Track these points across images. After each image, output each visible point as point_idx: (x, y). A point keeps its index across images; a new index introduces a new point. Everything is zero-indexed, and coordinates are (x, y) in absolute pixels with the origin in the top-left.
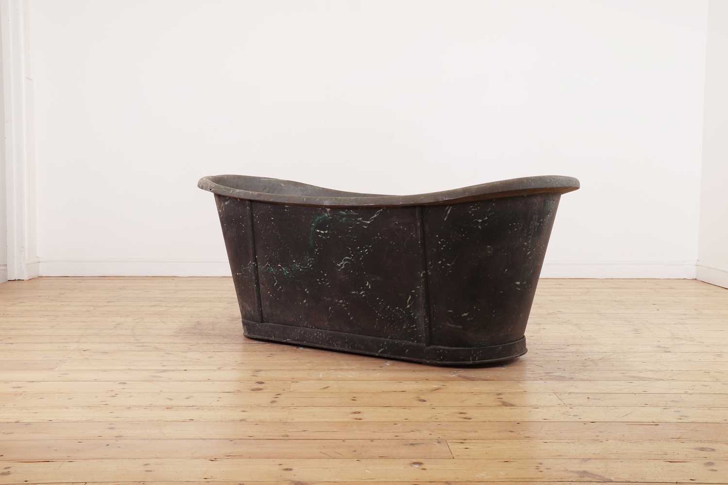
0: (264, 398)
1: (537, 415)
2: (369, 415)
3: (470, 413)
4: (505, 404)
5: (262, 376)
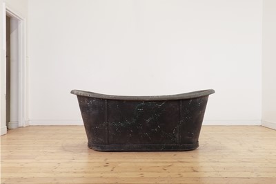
0: (108, 169)
1: (206, 175)
2: (146, 175)
3: (182, 174)
4: (195, 171)
5: (108, 161)
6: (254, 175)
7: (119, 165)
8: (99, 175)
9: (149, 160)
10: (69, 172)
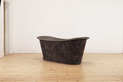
2: (69, 74)
3: (85, 74)
4: (91, 72)
5: (52, 68)
6: (117, 74)
7: (57, 70)
8: (49, 74)
9: (70, 68)
10: (35, 73)
